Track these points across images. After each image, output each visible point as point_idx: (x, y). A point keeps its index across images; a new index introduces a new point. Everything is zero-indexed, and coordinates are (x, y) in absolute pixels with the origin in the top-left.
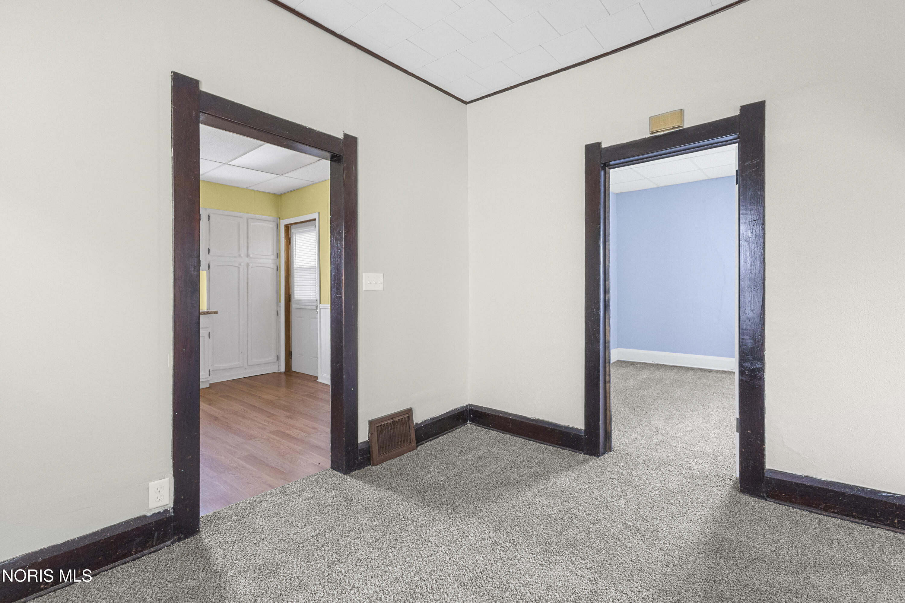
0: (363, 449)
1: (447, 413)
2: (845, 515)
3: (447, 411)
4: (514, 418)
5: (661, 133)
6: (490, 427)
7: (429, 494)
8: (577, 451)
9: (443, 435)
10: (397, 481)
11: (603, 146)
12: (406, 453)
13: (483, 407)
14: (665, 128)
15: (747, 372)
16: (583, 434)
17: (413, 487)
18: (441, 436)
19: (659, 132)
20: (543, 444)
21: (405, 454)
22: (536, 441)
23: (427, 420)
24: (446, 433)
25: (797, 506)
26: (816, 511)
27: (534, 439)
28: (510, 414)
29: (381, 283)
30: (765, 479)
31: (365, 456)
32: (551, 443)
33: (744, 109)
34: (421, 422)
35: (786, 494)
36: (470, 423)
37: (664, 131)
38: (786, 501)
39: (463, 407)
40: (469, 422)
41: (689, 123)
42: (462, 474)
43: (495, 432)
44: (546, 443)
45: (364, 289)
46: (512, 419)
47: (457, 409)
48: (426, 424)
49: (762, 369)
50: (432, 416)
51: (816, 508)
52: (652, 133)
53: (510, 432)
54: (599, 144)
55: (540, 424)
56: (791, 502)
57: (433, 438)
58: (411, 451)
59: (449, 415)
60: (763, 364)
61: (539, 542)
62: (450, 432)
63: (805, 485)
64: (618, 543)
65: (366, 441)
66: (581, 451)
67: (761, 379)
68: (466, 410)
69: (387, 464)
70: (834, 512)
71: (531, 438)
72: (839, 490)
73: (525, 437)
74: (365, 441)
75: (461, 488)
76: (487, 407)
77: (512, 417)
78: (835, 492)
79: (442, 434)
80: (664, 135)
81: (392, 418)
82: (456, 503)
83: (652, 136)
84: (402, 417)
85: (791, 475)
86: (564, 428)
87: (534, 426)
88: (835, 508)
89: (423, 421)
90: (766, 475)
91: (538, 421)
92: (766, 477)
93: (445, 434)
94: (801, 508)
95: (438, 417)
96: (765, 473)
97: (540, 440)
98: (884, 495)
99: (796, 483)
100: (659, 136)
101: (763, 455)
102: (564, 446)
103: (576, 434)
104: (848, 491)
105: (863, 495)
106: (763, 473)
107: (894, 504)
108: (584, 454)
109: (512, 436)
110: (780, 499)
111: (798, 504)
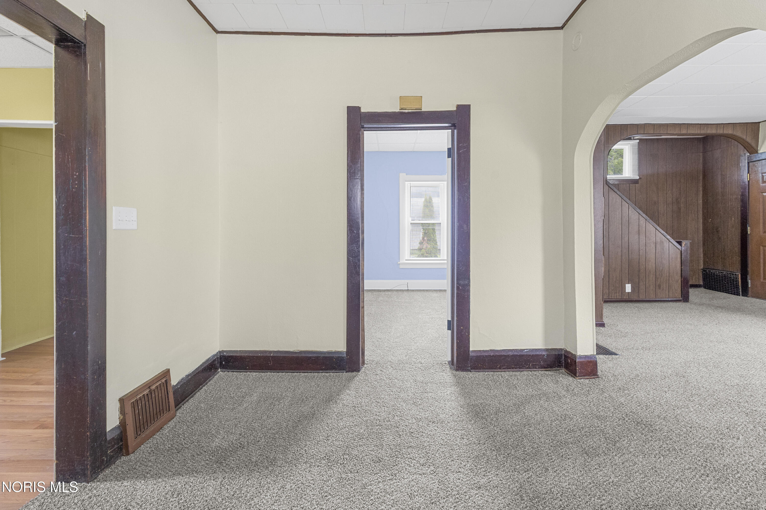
0: (113, 438)
1: (201, 365)
2: (509, 369)
3: (201, 363)
4: (275, 355)
5: (407, 111)
6: (246, 369)
7: (233, 460)
8: (340, 371)
9: (199, 391)
10: (179, 461)
11: (363, 110)
12: (165, 424)
13: (237, 351)
14: (410, 108)
15: (460, 287)
16: (345, 355)
17: (207, 460)
18: (196, 393)
19: (406, 109)
20: (308, 373)
21: (165, 427)
22: (300, 371)
23: (183, 379)
24: (202, 388)
25: (487, 370)
27: (296, 370)
28: (270, 352)
29: (135, 221)
30: (470, 357)
31: (116, 446)
32: (314, 370)
33: (459, 106)
34: (177, 383)
35: (481, 365)
36: (221, 371)
37: (408, 109)
38: (480, 369)
39: (214, 356)
40: (219, 370)
41: (425, 108)
42: (252, 425)
43: (255, 374)
44: (310, 371)
45: (114, 228)
46: (272, 357)
47: (209, 358)
48: (182, 383)
49: (468, 285)
50: (187, 373)
51: (495, 369)
52: (402, 109)
53: (271, 370)
54: (359, 108)
55: (304, 355)
56: (484, 368)
57: (189, 397)
58: (170, 421)
59: (203, 367)
60: (469, 282)
61: (372, 460)
62: (204, 386)
63: (490, 355)
64: (424, 435)
65: (116, 427)
66: (343, 370)
67: (469, 291)
68: (217, 358)
69: (148, 445)
70: (504, 368)
71: (294, 370)
72: (506, 354)
73: (288, 371)
74: (114, 426)
75: (264, 440)
76: (243, 350)
77: (273, 354)
78: (505, 356)
79: (197, 390)
80: (408, 113)
81: (149, 387)
82: (271, 457)
83: (401, 112)
84: (160, 383)
85: (484, 351)
86: (327, 354)
87: (297, 358)
88: (504, 365)
89: (179, 381)
90: (471, 354)
91: (301, 352)
92: (471, 356)
93: (200, 389)
95: (193, 372)
96: (470, 353)
97: (304, 370)
98: (526, 351)
99: (486, 356)
100: (405, 113)
101: (469, 341)
102: (327, 370)
103: (339, 357)
104: (510, 353)
105: (517, 354)
106: (469, 354)
107: (530, 355)
108: (346, 372)
109: (273, 372)
110: (477, 369)
111: (487, 369)
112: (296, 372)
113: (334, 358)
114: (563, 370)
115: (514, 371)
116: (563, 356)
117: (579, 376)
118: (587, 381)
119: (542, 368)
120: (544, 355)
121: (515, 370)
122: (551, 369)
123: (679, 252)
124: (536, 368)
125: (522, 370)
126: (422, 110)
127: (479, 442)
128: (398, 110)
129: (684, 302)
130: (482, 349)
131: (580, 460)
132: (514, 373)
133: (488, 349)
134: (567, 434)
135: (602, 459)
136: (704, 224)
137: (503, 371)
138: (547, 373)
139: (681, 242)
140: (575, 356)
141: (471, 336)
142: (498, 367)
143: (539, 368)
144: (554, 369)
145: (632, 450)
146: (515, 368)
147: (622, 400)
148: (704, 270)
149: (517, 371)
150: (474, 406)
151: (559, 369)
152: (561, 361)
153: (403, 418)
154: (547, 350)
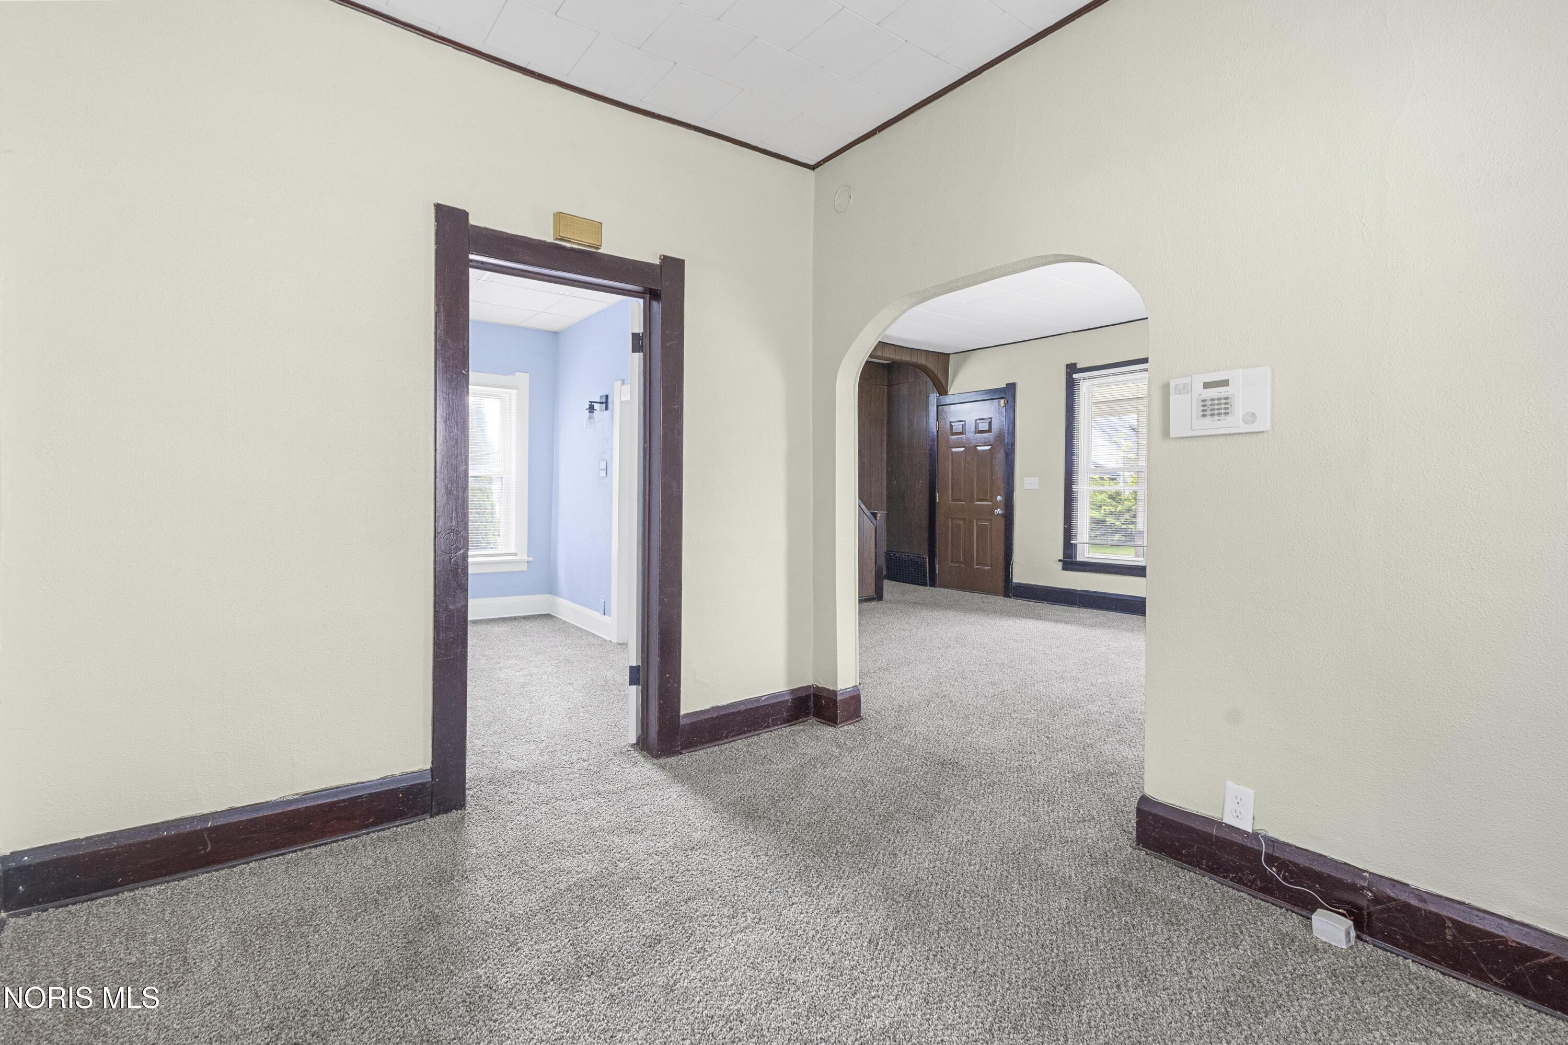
2: (740, 734)
4: (219, 823)
5: (568, 245)
8: (414, 819)
11: (473, 221)
14: (577, 241)
16: (427, 778)
19: (569, 241)
20: (329, 843)
25: (707, 745)
26: (723, 742)
28: (204, 820)
30: (681, 728)
33: (665, 259)
35: (698, 737)
37: (573, 243)
38: (697, 745)
41: (610, 247)
52: (559, 239)
54: (465, 214)
55: (310, 804)
56: (704, 743)
63: (712, 717)
66: (424, 814)
70: (732, 736)
72: (736, 710)
77: (213, 824)
78: (734, 713)
80: (572, 249)
83: (556, 244)
85: (702, 712)
86: (378, 785)
87: (290, 815)
88: (734, 730)
90: (683, 722)
92: (682, 726)
94: (710, 745)
96: (681, 721)
97: (311, 840)
98: (763, 699)
99: (706, 720)
100: (564, 248)
101: (679, 700)
102: (381, 823)
103: (412, 786)
104: (743, 708)
105: (751, 707)
106: (679, 722)
107: (769, 705)
108: (431, 816)
109: (217, 870)
110: (692, 746)
111: (707, 742)
112: (293, 852)
113: (401, 792)
114: (813, 720)
115: (747, 737)
116: (812, 697)
117: (840, 723)
118: (852, 727)
119: (785, 723)
120: (788, 701)
121: (749, 735)
122: (797, 721)
123: (874, 527)
124: (777, 725)
125: (758, 732)
126: (599, 251)
127: (785, 852)
128: (550, 239)
129: (878, 601)
130: (699, 710)
131: (920, 830)
132: (750, 740)
133: (708, 708)
134: (882, 803)
135: (939, 819)
136: (888, 488)
137: (732, 741)
138: (794, 728)
139: (876, 513)
140: (834, 693)
141: (682, 688)
142: (724, 735)
143: (781, 724)
144: (800, 720)
145: (959, 797)
146: (749, 732)
147: (907, 740)
148: (888, 554)
149: (752, 736)
150: (733, 804)
151: (806, 719)
152: (809, 706)
153: (634, 861)
154: (792, 691)
